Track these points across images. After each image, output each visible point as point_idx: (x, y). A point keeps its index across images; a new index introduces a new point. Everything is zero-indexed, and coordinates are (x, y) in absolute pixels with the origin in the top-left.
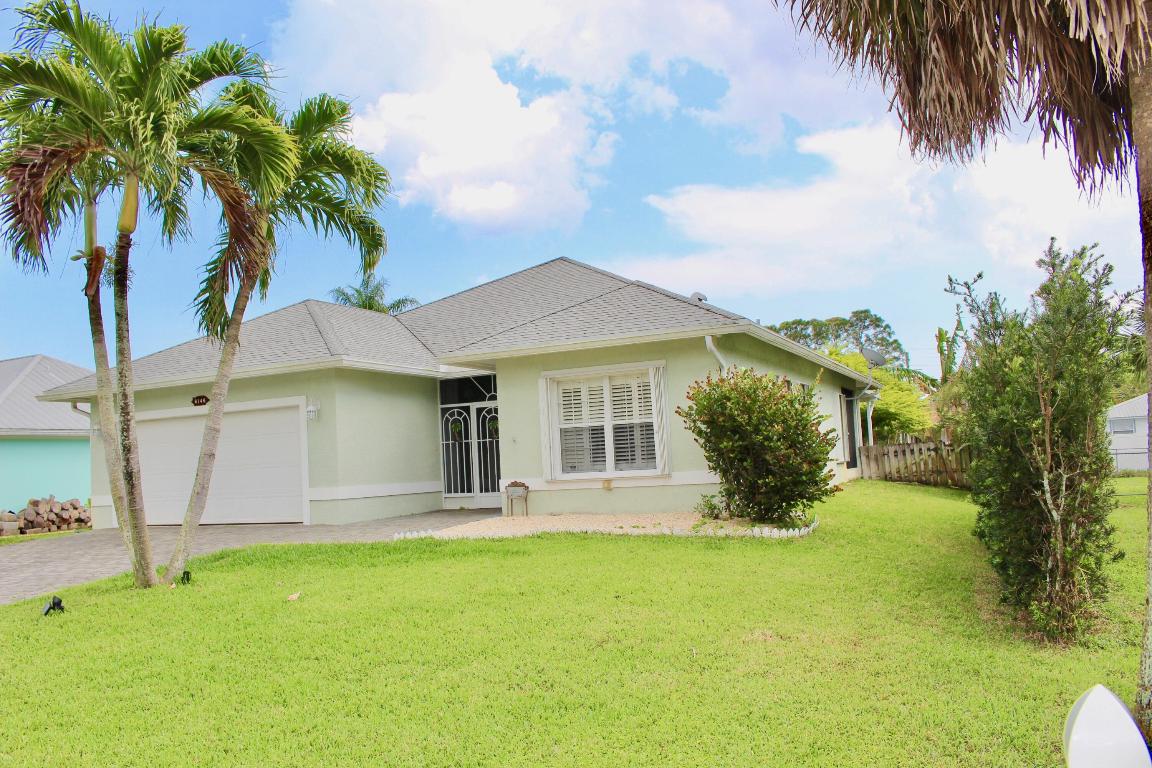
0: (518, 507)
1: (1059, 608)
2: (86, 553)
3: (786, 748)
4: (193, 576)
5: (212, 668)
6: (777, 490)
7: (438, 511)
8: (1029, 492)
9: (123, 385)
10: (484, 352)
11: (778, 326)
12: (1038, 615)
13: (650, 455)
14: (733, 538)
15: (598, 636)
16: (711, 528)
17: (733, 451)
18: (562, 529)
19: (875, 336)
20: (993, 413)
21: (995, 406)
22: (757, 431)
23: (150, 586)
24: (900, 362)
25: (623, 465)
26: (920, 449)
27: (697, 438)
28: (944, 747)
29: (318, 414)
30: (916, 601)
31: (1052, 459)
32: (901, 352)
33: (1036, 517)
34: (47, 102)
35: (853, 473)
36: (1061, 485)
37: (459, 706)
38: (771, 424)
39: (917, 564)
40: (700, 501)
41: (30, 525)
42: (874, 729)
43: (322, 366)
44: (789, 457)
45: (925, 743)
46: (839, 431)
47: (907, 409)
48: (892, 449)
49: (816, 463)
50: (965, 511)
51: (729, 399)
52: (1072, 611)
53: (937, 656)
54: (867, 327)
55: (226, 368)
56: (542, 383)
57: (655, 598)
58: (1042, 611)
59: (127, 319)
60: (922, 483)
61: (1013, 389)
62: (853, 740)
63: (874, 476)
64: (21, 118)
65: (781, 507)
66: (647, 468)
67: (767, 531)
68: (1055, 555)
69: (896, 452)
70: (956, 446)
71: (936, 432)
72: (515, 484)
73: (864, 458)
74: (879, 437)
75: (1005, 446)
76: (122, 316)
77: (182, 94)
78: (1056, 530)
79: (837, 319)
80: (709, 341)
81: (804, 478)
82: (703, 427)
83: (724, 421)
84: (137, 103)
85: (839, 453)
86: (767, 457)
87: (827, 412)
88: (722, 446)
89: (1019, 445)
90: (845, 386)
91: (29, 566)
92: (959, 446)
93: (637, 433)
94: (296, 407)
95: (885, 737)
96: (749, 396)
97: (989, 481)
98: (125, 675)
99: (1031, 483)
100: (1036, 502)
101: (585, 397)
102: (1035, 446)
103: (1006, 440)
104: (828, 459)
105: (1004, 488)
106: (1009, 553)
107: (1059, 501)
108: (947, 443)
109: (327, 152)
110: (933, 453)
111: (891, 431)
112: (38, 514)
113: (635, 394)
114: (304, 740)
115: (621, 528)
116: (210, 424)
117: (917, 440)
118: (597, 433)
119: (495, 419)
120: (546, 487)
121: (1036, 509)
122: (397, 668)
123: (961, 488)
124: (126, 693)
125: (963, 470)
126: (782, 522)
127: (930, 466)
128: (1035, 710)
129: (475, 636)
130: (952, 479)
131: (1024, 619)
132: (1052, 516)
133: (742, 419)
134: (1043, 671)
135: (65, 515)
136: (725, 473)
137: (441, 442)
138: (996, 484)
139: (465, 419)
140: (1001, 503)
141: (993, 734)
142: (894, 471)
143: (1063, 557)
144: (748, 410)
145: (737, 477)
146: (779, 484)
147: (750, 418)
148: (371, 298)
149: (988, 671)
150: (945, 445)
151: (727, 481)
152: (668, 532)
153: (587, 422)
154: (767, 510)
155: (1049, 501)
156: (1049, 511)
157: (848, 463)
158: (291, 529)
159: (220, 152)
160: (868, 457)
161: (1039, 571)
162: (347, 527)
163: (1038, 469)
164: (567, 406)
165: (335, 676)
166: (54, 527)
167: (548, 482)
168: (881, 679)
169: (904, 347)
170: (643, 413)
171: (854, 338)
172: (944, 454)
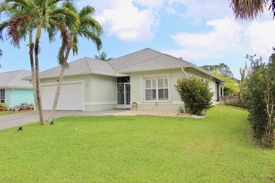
0: (134, 108)
1: (269, 140)
2: (32, 116)
3: (194, 174)
4: (54, 123)
5: (54, 146)
6: (198, 106)
7: (116, 109)
8: (263, 109)
9: (37, 76)
10: (127, 70)
11: (201, 67)
12: (263, 141)
13: (167, 97)
14: (186, 118)
15: (150, 142)
16: (181, 115)
17: (187, 96)
18: (145, 114)
19: (225, 70)
20: (254, 88)
21: (255, 87)
22: (194, 91)
23: (43, 125)
24: (231, 76)
25: (161, 99)
26: (235, 98)
27: (179, 93)
28: (237, 176)
29: (87, 84)
30: (232, 136)
31: (269, 101)
32: (231, 74)
33: (264, 116)
34: (20, 7)
35: (218, 103)
36: (271, 108)
37: (112, 158)
38: (197, 90)
39: (232, 126)
40: (179, 108)
41: (21, 109)
42: (218, 170)
43: (88, 73)
44: (201, 98)
45: (231, 174)
46: (215, 92)
47: (232, 87)
48: (228, 97)
49: (208, 100)
50: (245, 113)
51: (187, 83)
52: (273, 141)
53: (236, 151)
54: (223, 68)
55: (62, 73)
56: (141, 78)
57: (165, 132)
58: (265, 140)
59: (38, 60)
60: (235, 106)
61: (260, 82)
62: (212, 172)
63: (223, 104)
64: (13, 11)
65: (199, 110)
66: (166, 100)
67: (195, 116)
68: (269, 126)
69: (229, 98)
70: (244, 97)
71: (239, 93)
72: (134, 103)
73: (221, 99)
74: (225, 94)
75: (257, 97)
76: (37, 59)
77: (52, 5)
78: (269, 119)
79: (216, 65)
80: (182, 69)
81: (205, 103)
82: (180, 90)
83: (185, 89)
84: (39, 6)
85: (214, 98)
86: (196, 98)
87: (212, 87)
88: (185, 95)
89: (260, 97)
90: (217, 81)
91: (18, 119)
92: (245, 97)
93: (164, 91)
94: (82, 83)
95: (221, 172)
96: (192, 83)
97: (252, 106)
98: (33, 147)
99: (263, 107)
100: (265, 112)
101: (152, 82)
102: (265, 97)
103: (257, 96)
104: (211, 99)
105: (256, 108)
106: (256, 125)
107: (271, 112)
108: (242, 96)
109: (88, 20)
110: (238, 99)
111: (228, 93)
112: (23, 107)
113: (164, 81)
114: (72, 165)
115: (159, 114)
116: (59, 86)
117: (234, 95)
118: (154, 91)
119: (130, 87)
120: (141, 104)
121: (264, 114)
122: (98, 148)
123: (245, 107)
124: (32, 151)
125: (245, 103)
126: (199, 114)
127: (237, 102)
128: (262, 167)
129: (119, 140)
130: (243, 105)
131: (260, 142)
132: (269, 116)
133: (190, 88)
134: (264, 156)
135: (29, 107)
136: (185, 102)
137: (117, 92)
138: (254, 107)
139: (123, 87)
140: (255, 112)
141: (250, 173)
142: (228, 103)
143: (271, 127)
144: (191, 86)
145: (188, 103)
146: (198, 105)
147: (192, 88)
148: (103, 58)
149: (249, 155)
150: (241, 97)
151: (186, 103)
152: (170, 116)
153: (152, 88)
154: (195, 111)
155: (268, 112)
156: (268, 114)
157: (217, 100)
158: (79, 112)
159: (61, 19)
160: (222, 99)
161: (265, 130)
162: (93, 112)
163: (265, 103)
164: (147, 84)
165: (83, 149)
166: (27, 110)
167: (142, 102)
168: (221, 156)
169: (232, 73)
170: (165, 86)
171: (220, 70)
172: (241, 99)
